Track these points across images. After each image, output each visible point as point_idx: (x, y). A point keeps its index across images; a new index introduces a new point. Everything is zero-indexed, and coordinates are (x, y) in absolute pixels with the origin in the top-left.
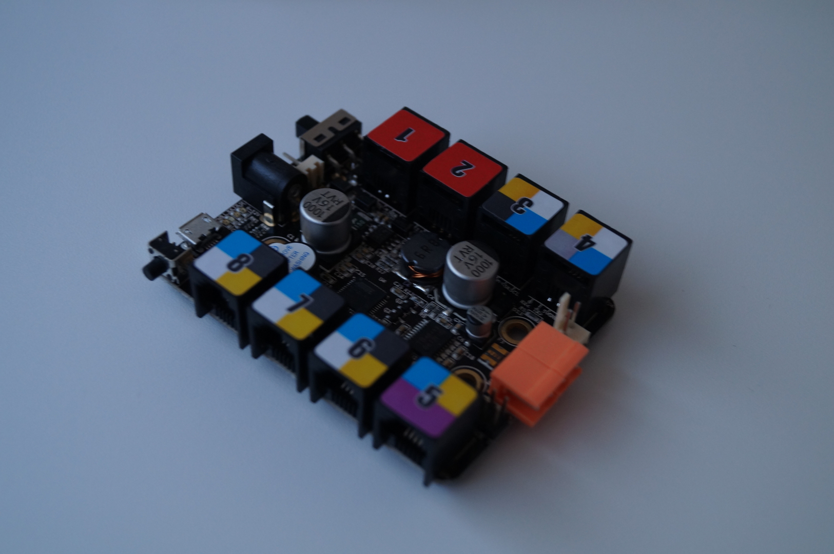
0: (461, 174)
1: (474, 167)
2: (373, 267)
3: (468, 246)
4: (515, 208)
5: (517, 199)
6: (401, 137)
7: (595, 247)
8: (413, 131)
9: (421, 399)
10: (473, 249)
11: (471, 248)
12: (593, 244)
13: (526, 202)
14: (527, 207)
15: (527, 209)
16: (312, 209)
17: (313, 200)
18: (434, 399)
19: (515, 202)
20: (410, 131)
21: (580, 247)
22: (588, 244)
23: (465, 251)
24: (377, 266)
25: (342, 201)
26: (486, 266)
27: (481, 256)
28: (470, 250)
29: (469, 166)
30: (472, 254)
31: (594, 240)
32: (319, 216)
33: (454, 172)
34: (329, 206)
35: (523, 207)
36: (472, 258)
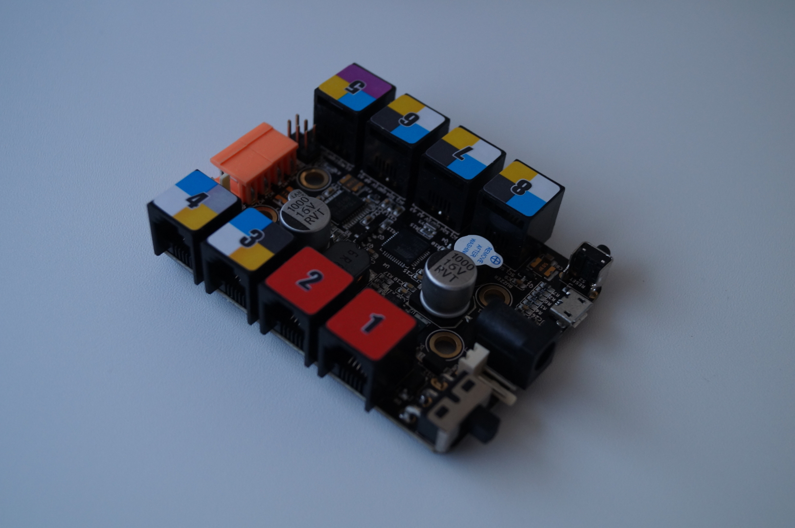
0: (313, 274)
1: (297, 283)
2: (396, 279)
3: (310, 224)
4: (260, 235)
5: (257, 245)
6: (378, 320)
7: (188, 196)
8: (363, 328)
9: (362, 86)
10: (305, 220)
11: (308, 222)
12: (189, 200)
13: (247, 242)
14: (247, 237)
15: (249, 235)
16: (466, 262)
17: (465, 272)
18: (352, 86)
19: (260, 242)
20: (368, 329)
21: (203, 197)
22: (194, 200)
23: (312, 219)
24: (392, 279)
25: (436, 270)
26: (294, 206)
27: (298, 213)
28: (308, 220)
29: (303, 284)
30: (307, 216)
31: (188, 203)
32: (456, 255)
33: (320, 277)
34: (448, 264)
35: (252, 237)
36: (307, 212)
